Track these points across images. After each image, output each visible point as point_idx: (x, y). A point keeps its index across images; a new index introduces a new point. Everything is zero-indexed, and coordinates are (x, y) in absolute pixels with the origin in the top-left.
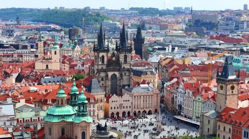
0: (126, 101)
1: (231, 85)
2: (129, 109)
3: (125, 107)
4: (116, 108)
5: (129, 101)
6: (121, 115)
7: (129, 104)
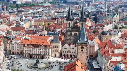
0: (72, 49)
1: (81, 46)
2: (74, 54)
3: (72, 52)
4: (66, 52)
5: (74, 49)
6: (69, 56)
7: (74, 51)
